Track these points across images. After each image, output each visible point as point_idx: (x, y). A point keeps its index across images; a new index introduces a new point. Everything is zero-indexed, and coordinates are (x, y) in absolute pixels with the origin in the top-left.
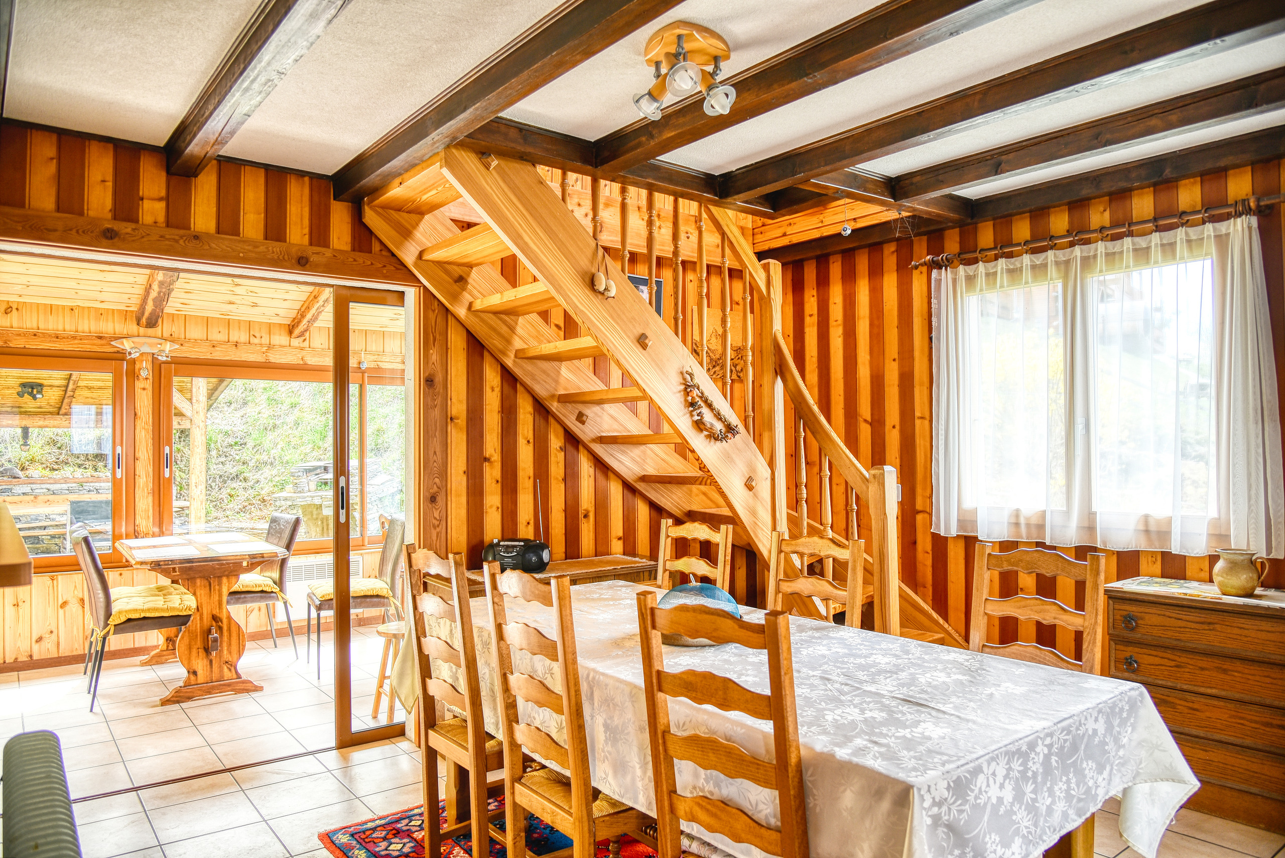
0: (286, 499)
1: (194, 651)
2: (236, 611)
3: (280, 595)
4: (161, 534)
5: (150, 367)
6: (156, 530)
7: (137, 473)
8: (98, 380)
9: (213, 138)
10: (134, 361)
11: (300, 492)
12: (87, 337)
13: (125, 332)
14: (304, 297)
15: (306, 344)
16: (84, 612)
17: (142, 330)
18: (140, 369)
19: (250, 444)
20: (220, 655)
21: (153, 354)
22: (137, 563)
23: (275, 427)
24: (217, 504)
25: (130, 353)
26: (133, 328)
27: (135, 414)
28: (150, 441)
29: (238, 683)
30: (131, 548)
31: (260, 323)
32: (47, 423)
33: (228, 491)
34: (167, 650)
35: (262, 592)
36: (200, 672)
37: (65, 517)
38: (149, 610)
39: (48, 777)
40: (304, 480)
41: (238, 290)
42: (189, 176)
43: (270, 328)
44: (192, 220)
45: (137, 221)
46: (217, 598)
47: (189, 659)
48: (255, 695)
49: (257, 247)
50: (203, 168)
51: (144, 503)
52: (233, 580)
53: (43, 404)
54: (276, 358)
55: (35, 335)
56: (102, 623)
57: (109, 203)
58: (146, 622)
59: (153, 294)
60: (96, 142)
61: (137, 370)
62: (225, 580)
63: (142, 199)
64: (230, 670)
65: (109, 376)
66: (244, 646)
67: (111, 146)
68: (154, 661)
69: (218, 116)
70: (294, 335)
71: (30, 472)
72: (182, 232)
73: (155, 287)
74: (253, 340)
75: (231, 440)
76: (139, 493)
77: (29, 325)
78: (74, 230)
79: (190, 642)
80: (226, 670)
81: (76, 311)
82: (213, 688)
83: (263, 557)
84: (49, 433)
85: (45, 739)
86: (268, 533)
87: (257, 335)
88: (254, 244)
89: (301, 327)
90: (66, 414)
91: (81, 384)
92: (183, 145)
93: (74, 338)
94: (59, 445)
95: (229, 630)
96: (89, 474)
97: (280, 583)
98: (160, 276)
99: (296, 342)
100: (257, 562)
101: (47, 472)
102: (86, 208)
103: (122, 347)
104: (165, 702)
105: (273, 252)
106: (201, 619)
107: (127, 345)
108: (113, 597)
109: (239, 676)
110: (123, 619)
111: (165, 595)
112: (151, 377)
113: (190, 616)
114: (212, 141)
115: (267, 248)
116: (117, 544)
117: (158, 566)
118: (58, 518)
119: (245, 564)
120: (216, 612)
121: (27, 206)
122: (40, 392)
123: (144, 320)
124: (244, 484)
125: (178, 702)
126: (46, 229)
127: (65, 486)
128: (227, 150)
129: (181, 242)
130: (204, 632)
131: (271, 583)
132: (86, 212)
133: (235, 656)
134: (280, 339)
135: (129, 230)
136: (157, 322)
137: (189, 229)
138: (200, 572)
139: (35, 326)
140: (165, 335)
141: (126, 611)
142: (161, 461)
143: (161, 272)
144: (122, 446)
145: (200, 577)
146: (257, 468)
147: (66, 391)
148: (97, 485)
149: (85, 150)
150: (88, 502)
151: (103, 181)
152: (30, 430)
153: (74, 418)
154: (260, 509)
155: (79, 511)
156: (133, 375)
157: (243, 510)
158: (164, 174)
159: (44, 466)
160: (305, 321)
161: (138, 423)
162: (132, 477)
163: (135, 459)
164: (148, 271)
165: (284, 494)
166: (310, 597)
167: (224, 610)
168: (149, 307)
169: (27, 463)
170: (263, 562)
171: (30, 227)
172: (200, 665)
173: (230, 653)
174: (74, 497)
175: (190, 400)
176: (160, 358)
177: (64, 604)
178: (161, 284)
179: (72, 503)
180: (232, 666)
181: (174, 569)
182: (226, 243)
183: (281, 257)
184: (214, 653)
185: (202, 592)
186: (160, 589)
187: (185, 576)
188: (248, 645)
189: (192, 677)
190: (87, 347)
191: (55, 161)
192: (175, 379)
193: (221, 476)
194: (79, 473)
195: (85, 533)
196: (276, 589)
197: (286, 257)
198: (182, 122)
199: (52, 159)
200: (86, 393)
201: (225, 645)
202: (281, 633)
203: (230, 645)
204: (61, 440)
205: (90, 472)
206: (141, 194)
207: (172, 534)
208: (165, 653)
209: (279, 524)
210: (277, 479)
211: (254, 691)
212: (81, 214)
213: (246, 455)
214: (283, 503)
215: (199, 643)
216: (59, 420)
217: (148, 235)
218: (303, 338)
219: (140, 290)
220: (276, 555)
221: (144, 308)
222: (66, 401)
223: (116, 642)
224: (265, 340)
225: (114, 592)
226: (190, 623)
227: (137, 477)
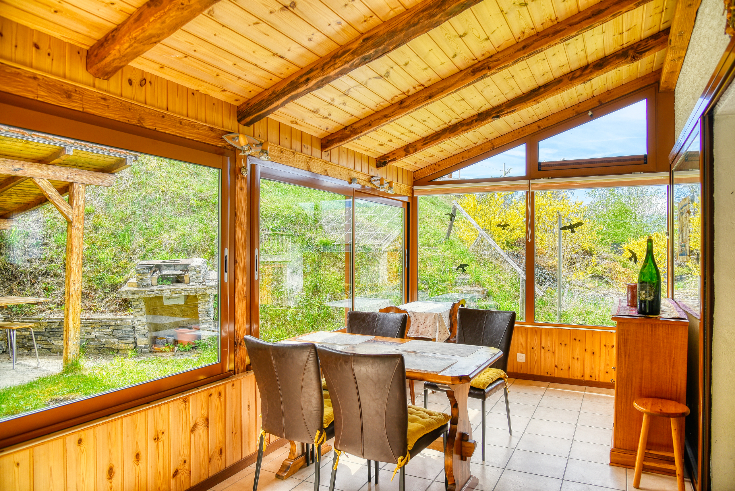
7: (237, 277)
177: (194, 427)
227: (236, 281)
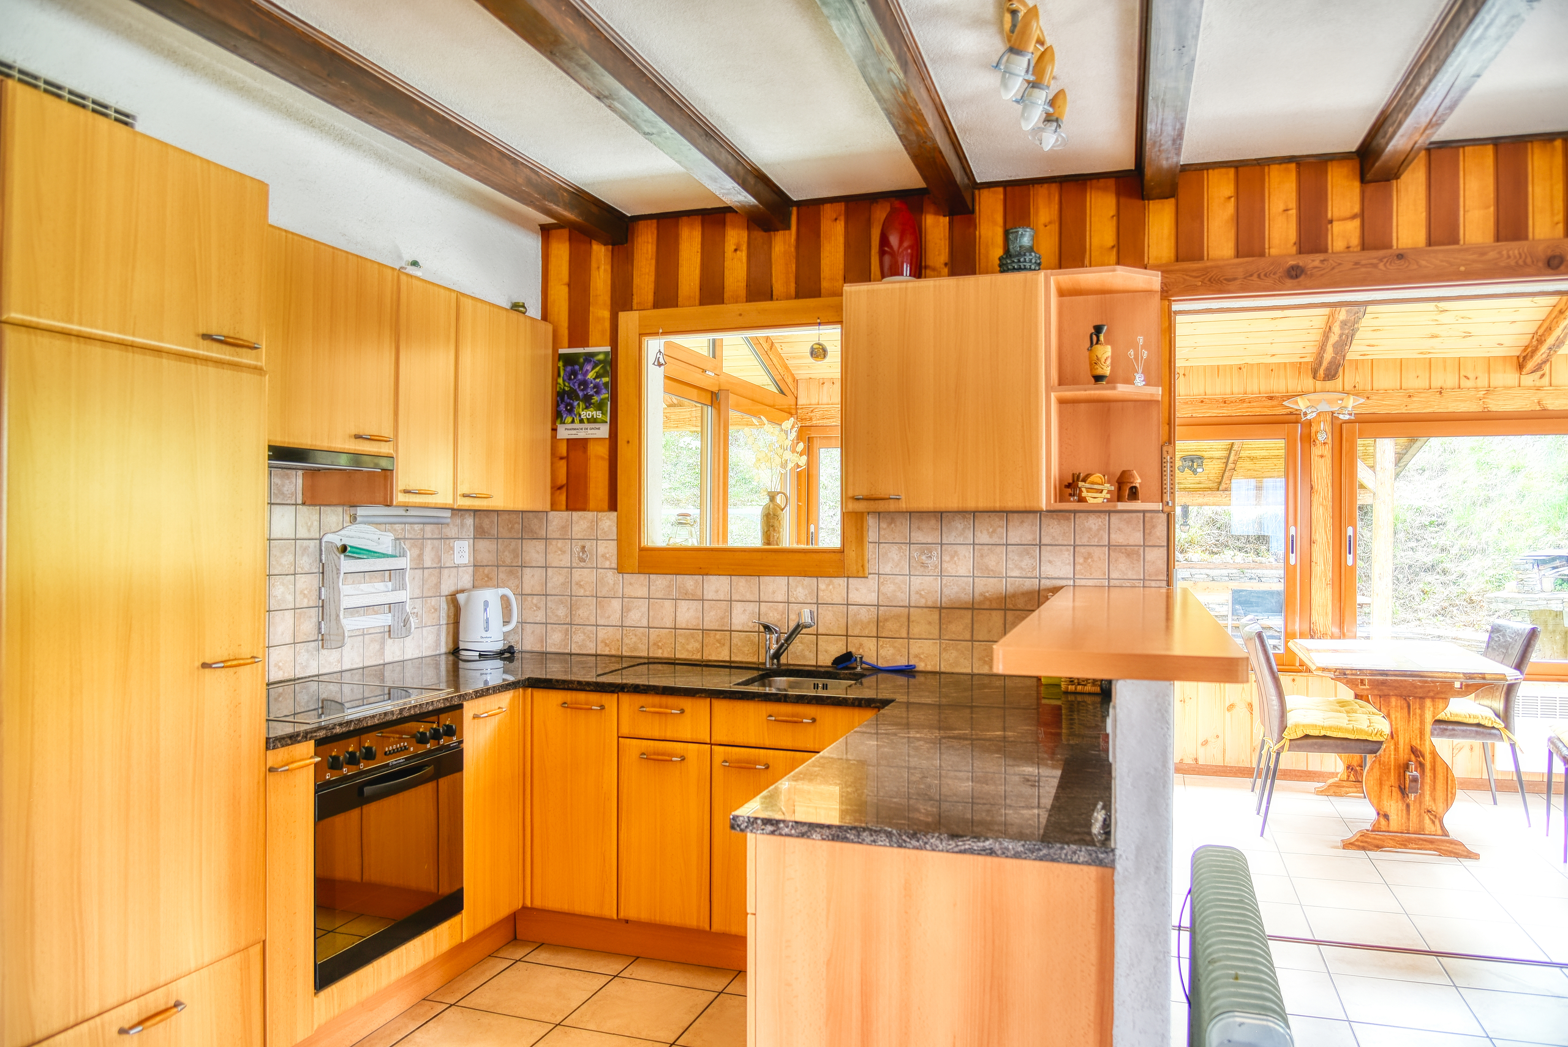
0: (1506, 601)
1: (1386, 789)
2: (1443, 746)
3: (1505, 733)
4: (1342, 635)
5: (1328, 428)
6: (1336, 630)
7: (1314, 559)
8: (1262, 449)
9: (1424, 121)
10: (1310, 423)
11: (1528, 592)
12: (1257, 400)
13: (1299, 389)
14: (1541, 314)
15: (1545, 381)
16: (1252, 718)
17: (1319, 384)
18: (1317, 432)
19: (1452, 523)
20: (1420, 800)
21: (1333, 413)
22: (1318, 669)
23: (1488, 500)
24: (1405, 602)
25: (1305, 414)
26: (1308, 383)
27: (1312, 488)
28: (1329, 521)
29: (1443, 841)
30: (1308, 650)
31: (1475, 359)
32: (1206, 500)
33: (1421, 586)
34: (1348, 780)
35: (1479, 725)
36: (1393, 817)
37: (1225, 608)
38: (1330, 728)
39: (1241, 901)
40: (1534, 574)
41: (1443, 318)
42: (1388, 180)
43: (1489, 363)
44: (1394, 235)
45: (1326, 251)
46: (1418, 725)
47: (1380, 798)
48: (1468, 863)
49: (1483, 254)
50: (1408, 165)
51: (1322, 596)
52: (1441, 705)
53: (1203, 479)
54: (1499, 404)
55: (1202, 402)
56: (1276, 736)
57: (1293, 236)
58: (1327, 741)
59: (1334, 338)
60: (1277, 166)
61: (1313, 434)
62: (1428, 703)
63: (1331, 222)
64: (1433, 822)
65: (1281, 443)
66: (1454, 795)
67: (1293, 166)
68: (1331, 792)
69: (1434, 89)
70: (1525, 371)
71: (1189, 555)
72: (1381, 253)
73: (1336, 329)
74: (1465, 383)
75: (1426, 520)
76: (1315, 584)
77: (1196, 392)
78: (1256, 275)
79: (1381, 776)
80: (1427, 821)
81: (1245, 370)
82: (1410, 840)
83: (1484, 678)
84: (1208, 511)
85: (1234, 858)
86: (1488, 647)
87: (1471, 375)
88: (1481, 250)
89: (1538, 358)
90: (1226, 490)
91: (1243, 454)
92: (1383, 142)
93: (1243, 401)
94: (1218, 525)
95: (1434, 769)
96: (1250, 559)
97: (1506, 716)
98: (1342, 314)
99: (1528, 380)
100: (1475, 685)
101: (1206, 556)
102: (1267, 246)
103: (1296, 407)
104: (1348, 845)
105: (1509, 257)
106: (1396, 749)
107: (1302, 404)
108: (1289, 706)
109: (1445, 833)
110: (1300, 734)
111: (1348, 712)
112: (1330, 441)
113: (1381, 743)
114: (1424, 125)
115: (1500, 253)
116: (1290, 644)
117: (1342, 675)
118: (1218, 608)
119: (1457, 685)
120: (1416, 743)
121: (1206, 258)
122: (1200, 466)
123: (1321, 372)
124: (1443, 578)
125: (1364, 848)
126: (1226, 280)
127: (1225, 572)
128: (1441, 134)
129: (1381, 266)
130: (1399, 766)
131: (1493, 716)
132: (1267, 251)
133: (1441, 806)
134: (1507, 377)
135: (1317, 263)
136: (1336, 372)
137: (1390, 247)
138: (1396, 688)
139: (1202, 391)
140: (1347, 388)
141: (1303, 726)
142: (1343, 545)
143: (1344, 309)
144: (1295, 525)
145: (1396, 695)
146: (1461, 557)
147: (1227, 463)
148: (1260, 572)
149: (1264, 180)
150: (1251, 592)
151: (1286, 210)
152: (1190, 508)
153: (1234, 492)
154: (1466, 613)
155: (1243, 601)
156: (1308, 439)
157: (1443, 612)
158: (1357, 184)
159: (1203, 548)
160: (1544, 349)
161: (1315, 498)
162: (1308, 564)
163: (1311, 542)
164: (1326, 311)
165: (1502, 594)
166: (1553, 743)
167: (1427, 743)
168: (1329, 355)
169: (1187, 545)
170: (1484, 685)
171: (1210, 280)
172: (1394, 807)
173: (1434, 800)
174: (1235, 585)
175: (1372, 467)
176: (1341, 417)
177: (1231, 707)
178: (1344, 323)
179: (1234, 592)
180: (1436, 818)
181: (1362, 681)
182: (1441, 256)
183: (1521, 262)
184: (1412, 796)
185: (1398, 715)
186: (1342, 704)
187: (1376, 692)
188: (1459, 794)
189: (1383, 822)
190: (1257, 410)
191: (1233, 199)
192: (1360, 442)
193: (1410, 566)
194: (1240, 557)
195: (1257, 628)
196: (1500, 724)
197: (1529, 260)
198: (1383, 112)
199: (1230, 198)
200: (1248, 464)
201: (1427, 788)
202: (1503, 786)
203: (1434, 789)
204: (1222, 520)
205: (1252, 556)
206: (1329, 216)
207: (1355, 637)
208: (1344, 784)
209: (1504, 635)
210: (1491, 572)
211: (1466, 857)
212: (1262, 254)
213: (1443, 539)
214: (1501, 606)
215: (1393, 779)
216: (1219, 497)
217: (1340, 264)
218: (1540, 373)
219: (1316, 336)
220: (1503, 677)
221: (1322, 357)
222: (1227, 474)
223: (1290, 760)
224: (1483, 382)
225: (1290, 700)
226: (1381, 752)
227: (1313, 564)
